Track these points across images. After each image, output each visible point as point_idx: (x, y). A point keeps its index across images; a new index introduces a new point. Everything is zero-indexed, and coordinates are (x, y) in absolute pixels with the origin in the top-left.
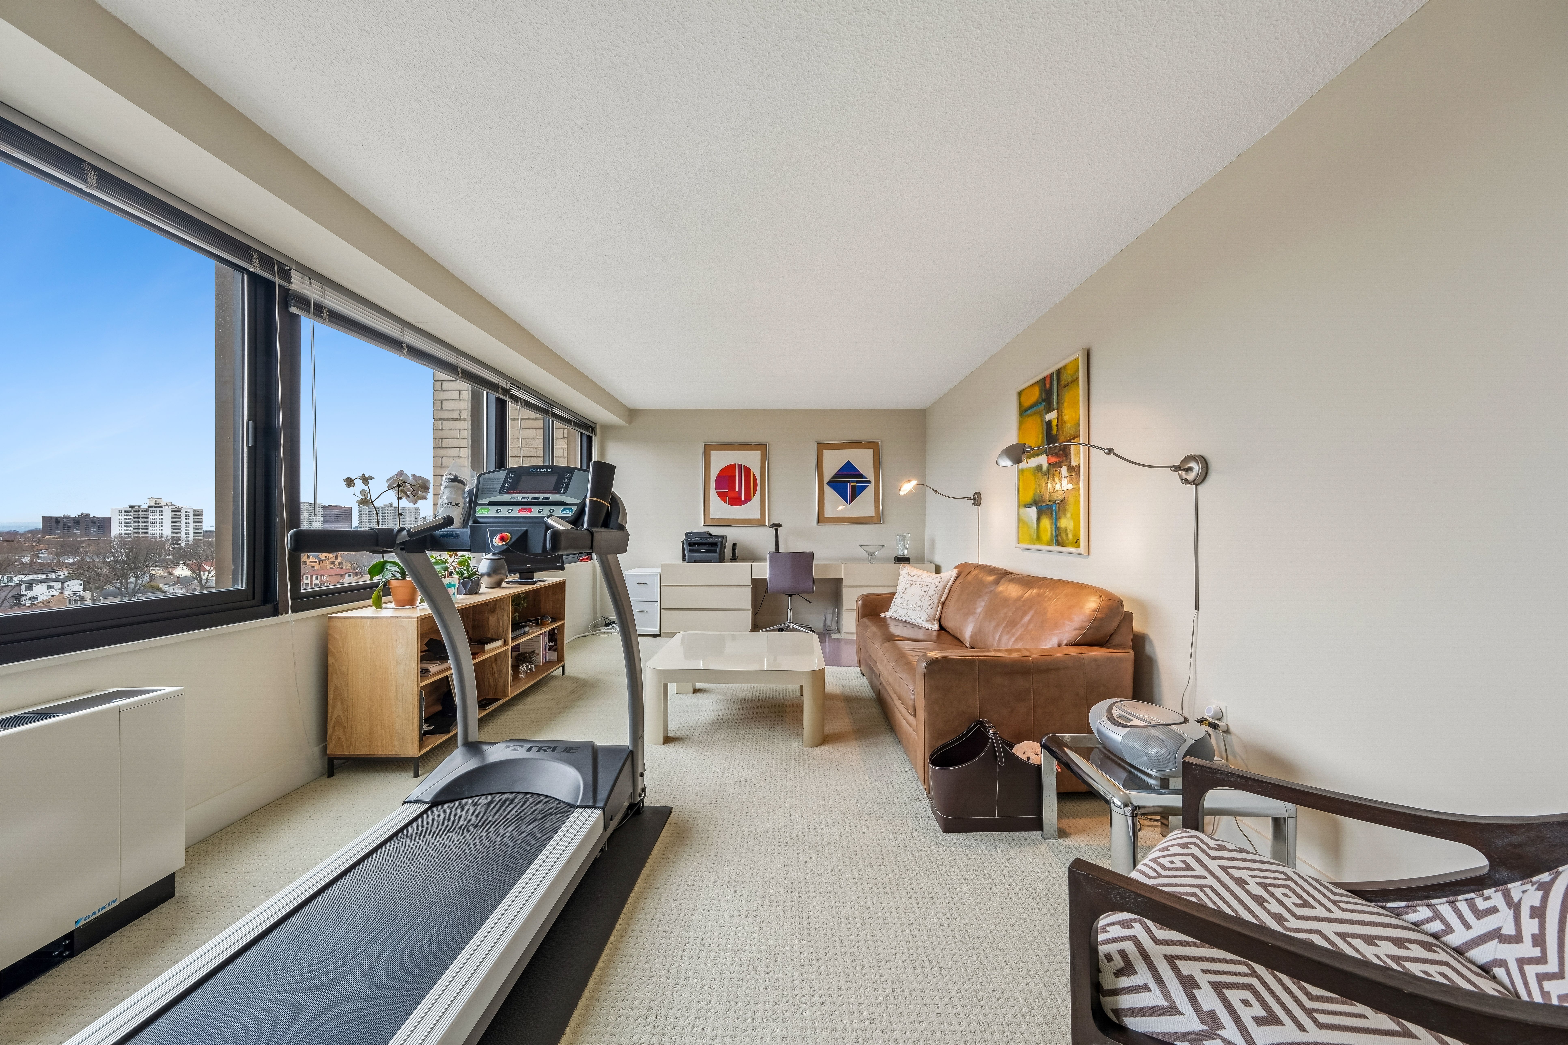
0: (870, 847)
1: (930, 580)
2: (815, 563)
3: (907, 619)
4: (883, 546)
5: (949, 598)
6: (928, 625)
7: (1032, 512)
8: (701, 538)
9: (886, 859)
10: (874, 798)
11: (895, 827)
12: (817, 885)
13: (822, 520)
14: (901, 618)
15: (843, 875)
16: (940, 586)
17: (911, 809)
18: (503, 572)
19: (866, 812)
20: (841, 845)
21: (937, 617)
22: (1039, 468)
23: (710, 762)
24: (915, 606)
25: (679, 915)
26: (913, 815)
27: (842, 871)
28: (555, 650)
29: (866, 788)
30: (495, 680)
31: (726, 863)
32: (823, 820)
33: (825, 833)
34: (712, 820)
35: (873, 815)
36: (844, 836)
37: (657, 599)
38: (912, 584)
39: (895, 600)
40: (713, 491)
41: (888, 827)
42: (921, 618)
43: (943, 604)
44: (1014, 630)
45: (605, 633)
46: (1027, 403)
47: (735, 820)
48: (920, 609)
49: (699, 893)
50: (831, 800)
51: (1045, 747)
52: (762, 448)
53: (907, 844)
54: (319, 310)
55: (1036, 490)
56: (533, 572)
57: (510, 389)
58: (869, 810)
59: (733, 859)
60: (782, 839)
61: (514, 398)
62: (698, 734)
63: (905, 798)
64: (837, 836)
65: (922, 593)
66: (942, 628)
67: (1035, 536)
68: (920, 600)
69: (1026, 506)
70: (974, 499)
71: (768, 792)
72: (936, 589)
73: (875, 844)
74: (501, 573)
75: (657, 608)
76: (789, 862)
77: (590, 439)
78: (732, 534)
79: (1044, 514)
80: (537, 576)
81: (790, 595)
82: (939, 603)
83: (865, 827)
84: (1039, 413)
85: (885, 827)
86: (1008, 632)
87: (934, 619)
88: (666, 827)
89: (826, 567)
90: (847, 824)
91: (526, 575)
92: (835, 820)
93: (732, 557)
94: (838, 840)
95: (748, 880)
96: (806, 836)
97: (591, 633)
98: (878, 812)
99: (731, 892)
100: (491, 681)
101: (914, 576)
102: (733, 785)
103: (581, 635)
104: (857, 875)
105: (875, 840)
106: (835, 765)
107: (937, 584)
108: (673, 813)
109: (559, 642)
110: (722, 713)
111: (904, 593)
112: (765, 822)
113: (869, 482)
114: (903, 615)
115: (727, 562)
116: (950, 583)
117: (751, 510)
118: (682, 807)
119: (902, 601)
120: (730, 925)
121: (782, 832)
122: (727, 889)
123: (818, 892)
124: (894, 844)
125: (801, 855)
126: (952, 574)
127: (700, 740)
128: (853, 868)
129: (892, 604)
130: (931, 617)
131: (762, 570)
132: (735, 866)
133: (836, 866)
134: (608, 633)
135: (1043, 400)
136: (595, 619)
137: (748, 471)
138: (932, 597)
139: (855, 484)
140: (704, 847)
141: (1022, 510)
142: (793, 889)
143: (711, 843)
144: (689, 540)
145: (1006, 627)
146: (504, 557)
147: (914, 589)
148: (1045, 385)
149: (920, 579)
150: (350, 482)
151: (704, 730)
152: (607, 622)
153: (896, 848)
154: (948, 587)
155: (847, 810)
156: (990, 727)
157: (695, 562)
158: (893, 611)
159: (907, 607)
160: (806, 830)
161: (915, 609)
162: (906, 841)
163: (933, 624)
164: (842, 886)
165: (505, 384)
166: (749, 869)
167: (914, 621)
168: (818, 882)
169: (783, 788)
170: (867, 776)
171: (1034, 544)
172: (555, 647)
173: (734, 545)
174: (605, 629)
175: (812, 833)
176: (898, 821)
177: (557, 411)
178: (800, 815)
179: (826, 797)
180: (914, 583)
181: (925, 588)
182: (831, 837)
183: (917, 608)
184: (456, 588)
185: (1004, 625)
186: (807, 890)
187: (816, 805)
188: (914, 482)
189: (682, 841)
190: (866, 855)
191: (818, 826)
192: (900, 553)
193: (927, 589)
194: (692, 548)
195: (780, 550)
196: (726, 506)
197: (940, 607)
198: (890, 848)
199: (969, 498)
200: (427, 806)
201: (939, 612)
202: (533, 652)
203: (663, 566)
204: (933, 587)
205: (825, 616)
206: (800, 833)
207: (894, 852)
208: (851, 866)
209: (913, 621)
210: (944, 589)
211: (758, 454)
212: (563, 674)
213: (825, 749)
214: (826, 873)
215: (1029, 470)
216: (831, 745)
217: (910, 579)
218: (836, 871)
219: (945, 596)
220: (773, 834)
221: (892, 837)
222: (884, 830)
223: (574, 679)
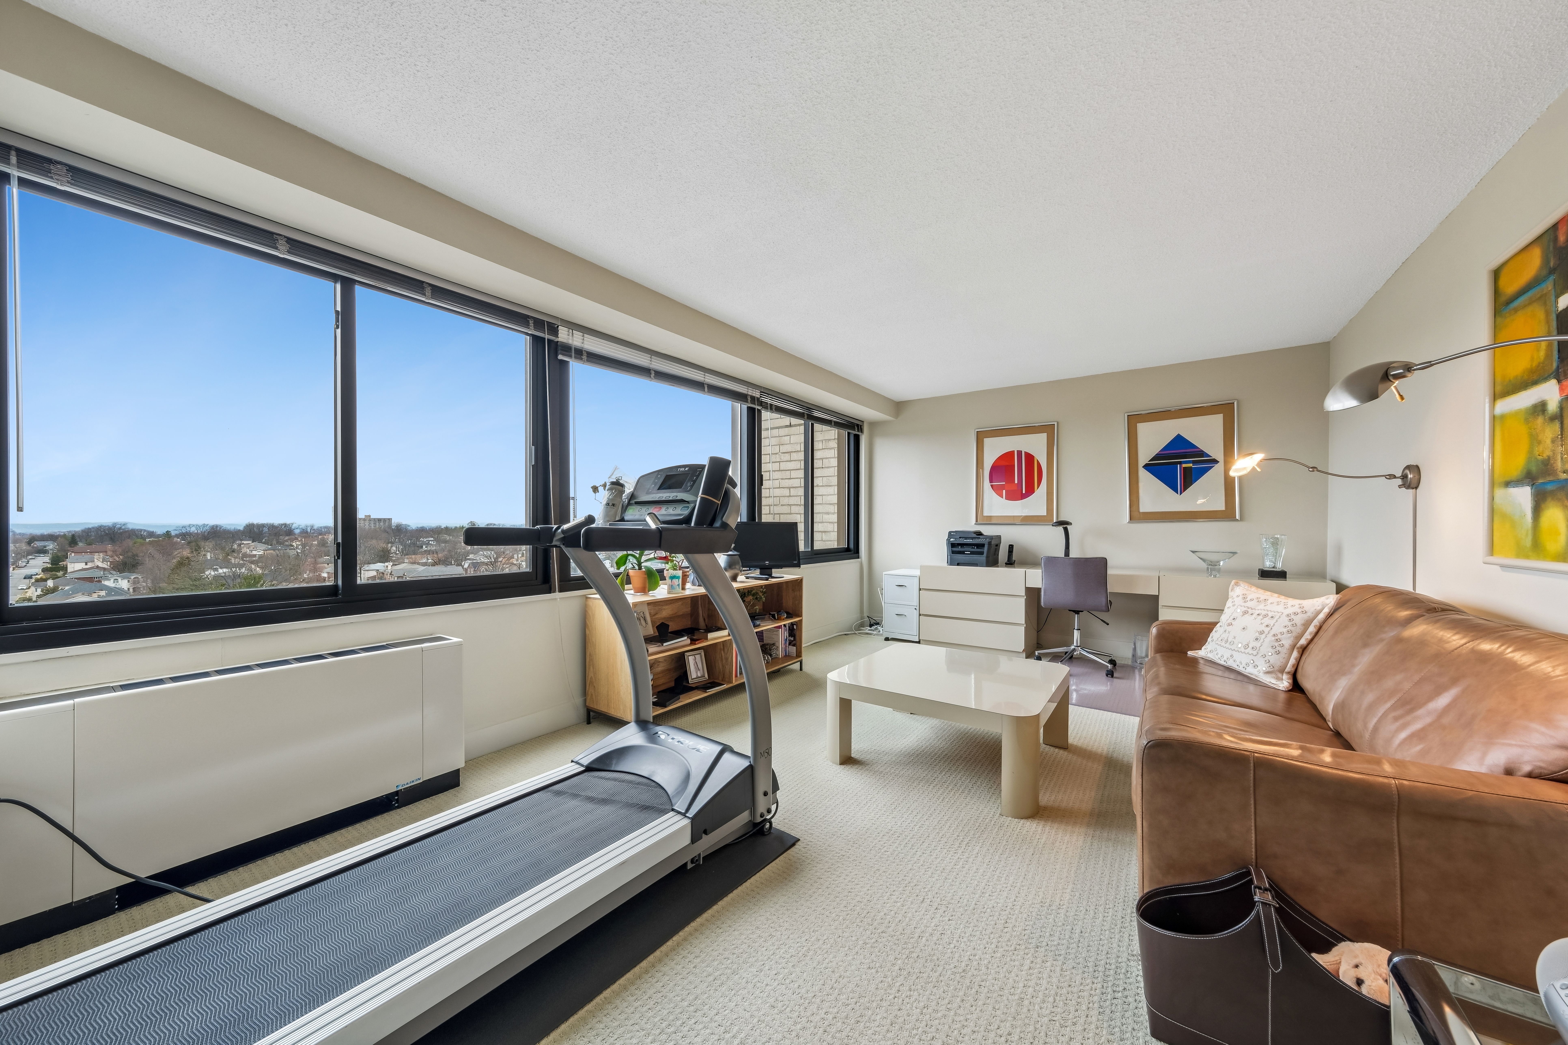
0: (1005, 998)
1: (1280, 608)
2: (1110, 572)
3: (1231, 663)
4: (1234, 553)
5: (1315, 640)
6: (1269, 680)
7: (1523, 496)
8: (966, 538)
9: (1018, 1030)
10: (1060, 924)
11: (1066, 984)
12: (891, 1017)
13: (1136, 516)
14: (1222, 663)
15: (937, 1021)
16: (1299, 620)
17: (1113, 967)
18: (737, 567)
19: (1034, 941)
20: (963, 974)
21: (1289, 668)
22: (1540, 408)
23: (874, 800)
24: (1246, 646)
25: (717, 970)
26: (1111, 978)
27: (940, 1015)
28: (794, 645)
29: (1057, 904)
30: (723, 666)
31: (807, 930)
32: (962, 926)
33: (952, 946)
34: (829, 870)
35: (1043, 949)
36: (975, 963)
37: (916, 603)
38: (1245, 613)
39: (1215, 635)
40: (987, 484)
41: (1055, 980)
42: (1256, 666)
43: (1304, 650)
44: (1408, 718)
45: (867, 634)
46: (1510, 287)
47: (853, 880)
48: (1255, 653)
49: (754, 954)
50: (992, 902)
51: (1396, 971)
52: (1049, 430)
53: (1069, 1023)
54: (579, 353)
55: (1531, 452)
56: (772, 569)
57: (761, 397)
58: (1041, 940)
59: (816, 929)
60: (891, 929)
61: (766, 406)
62: (885, 762)
63: (1115, 945)
64: (966, 958)
65: (1263, 628)
66: (1296, 687)
67: (1528, 542)
68: (1257, 639)
69: (1508, 484)
70: (1404, 477)
71: (915, 859)
72: (1289, 624)
73: (1016, 997)
74: (735, 568)
75: (916, 613)
76: (878, 965)
77: (857, 439)
78: (1008, 534)
79: (1549, 499)
80: (775, 572)
81: (1077, 612)
82: (1293, 647)
83: (1017, 963)
84: (1542, 299)
85: (1050, 977)
86: (1396, 719)
87: (1282, 671)
88: (777, 860)
89: (1129, 579)
90: (993, 946)
91: (766, 571)
92: (978, 933)
93: (1008, 561)
94: (963, 964)
95: (815, 965)
96: (924, 939)
97: (853, 632)
98: (1053, 948)
99: (786, 971)
100: (721, 666)
101: (1252, 600)
102: (881, 835)
103: (843, 633)
104: (956, 1032)
105: (1019, 991)
106: (1030, 854)
107: (1293, 616)
108: (796, 846)
109: (797, 637)
110: (927, 744)
111: (1230, 624)
112: (885, 898)
113: (1215, 461)
114: (1225, 658)
115: (1002, 566)
116: (1321, 616)
117: (1036, 504)
118: (809, 843)
119: (1225, 636)
120: (756, 1013)
121: (897, 920)
122: (783, 965)
123: (885, 1028)
124: (1048, 1012)
125: (899, 962)
126: (1327, 601)
127: (881, 770)
128: (957, 1018)
129: (1209, 639)
130: (1276, 668)
131: (1036, 578)
132: (812, 939)
133: (934, 1003)
134: (870, 634)
135: (1552, 271)
136: (862, 618)
137: (1030, 458)
138: (1279, 636)
139: (1191, 465)
140: (798, 900)
141: (1500, 493)
142: (857, 1007)
143: (808, 898)
144: (952, 540)
145: (1393, 708)
146: (738, 553)
147: (1248, 620)
148: (1556, 239)
149: (1261, 606)
150: (595, 489)
151: (894, 759)
152: (872, 622)
153: (1046, 1019)
154: (1316, 622)
155: (1006, 925)
156: (1260, 888)
157: (958, 564)
158: (1208, 650)
159: (1233, 647)
160: (930, 930)
161: (1247, 651)
162: (1071, 1016)
163: (1279, 679)
164: (923, 1037)
165: (757, 394)
166: (825, 951)
167: (1244, 670)
168: (894, 1014)
169: (938, 860)
170: (1071, 886)
171: (1527, 557)
172: (794, 642)
173: (1011, 547)
174: (867, 629)
175: (935, 938)
176: (1078, 978)
177: (817, 414)
178: (935, 905)
179: (987, 895)
180: (1250, 611)
181: (1267, 621)
182: (957, 955)
183: (1249, 650)
184: (681, 580)
185: (1388, 705)
186: (873, 1017)
187: (965, 901)
188: (1259, 457)
189: (782, 882)
190: (990, 1008)
191: (949, 932)
192: (1268, 565)
193: (1271, 622)
194: (954, 549)
195: (1073, 554)
196: (1003, 501)
197: (1295, 654)
198: (1035, 1016)
199: (1392, 477)
200: (583, 769)
201: (1292, 661)
202: (774, 644)
203: (923, 568)
204: (1285, 621)
205: (1135, 644)
206: (918, 931)
207: (1038, 1026)
208: (956, 1014)
209: (1241, 669)
210: (1307, 624)
211: (1043, 437)
212: (801, 669)
213: (1032, 827)
214: (915, 1005)
215: (1516, 414)
216: (1042, 823)
217: (1244, 604)
218: (930, 1010)
219: (1308, 636)
220: (884, 917)
221: (1051, 999)
222: (1044, 982)
223: (808, 676)
